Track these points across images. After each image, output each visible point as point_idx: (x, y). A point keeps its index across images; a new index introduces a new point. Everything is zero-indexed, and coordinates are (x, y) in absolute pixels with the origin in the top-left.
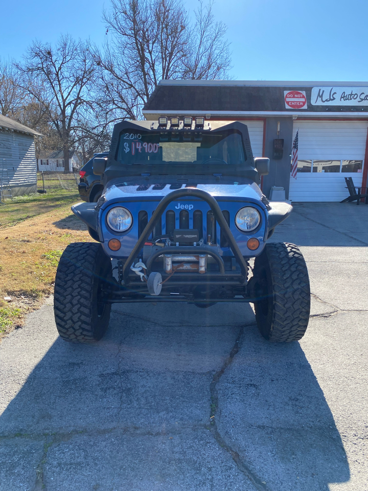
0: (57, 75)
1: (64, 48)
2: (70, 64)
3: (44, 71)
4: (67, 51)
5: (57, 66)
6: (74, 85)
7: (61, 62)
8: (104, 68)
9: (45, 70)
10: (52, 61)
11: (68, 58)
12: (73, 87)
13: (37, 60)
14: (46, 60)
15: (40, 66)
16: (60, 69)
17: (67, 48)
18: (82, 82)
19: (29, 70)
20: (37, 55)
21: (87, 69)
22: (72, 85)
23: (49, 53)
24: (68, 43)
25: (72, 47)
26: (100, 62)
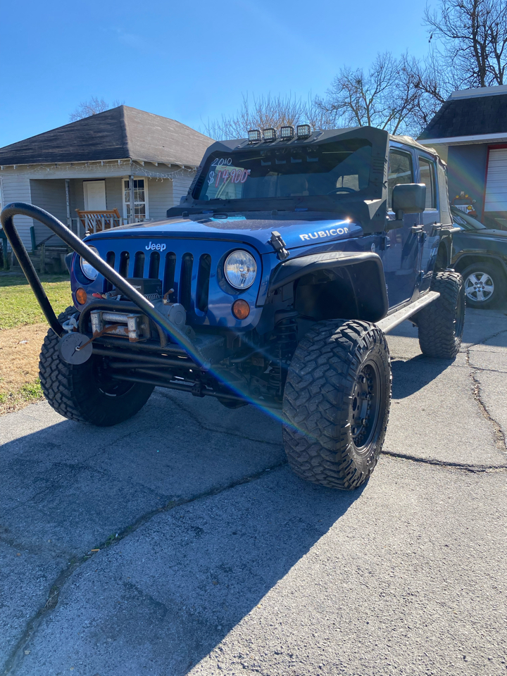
0: (368, 109)
1: (379, 72)
2: (386, 92)
3: (352, 107)
4: (383, 76)
5: (368, 97)
6: (389, 120)
7: (373, 92)
8: (423, 91)
9: (353, 105)
10: (362, 92)
11: (384, 85)
12: (386, 124)
13: (345, 93)
14: (356, 92)
15: (347, 100)
16: (371, 100)
17: (383, 72)
18: (401, 116)
19: (334, 107)
20: (344, 86)
21: (409, 97)
22: (385, 121)
23: (359, 82)
24: (386, 65)
25: (391, 69)
26: (418, 84)
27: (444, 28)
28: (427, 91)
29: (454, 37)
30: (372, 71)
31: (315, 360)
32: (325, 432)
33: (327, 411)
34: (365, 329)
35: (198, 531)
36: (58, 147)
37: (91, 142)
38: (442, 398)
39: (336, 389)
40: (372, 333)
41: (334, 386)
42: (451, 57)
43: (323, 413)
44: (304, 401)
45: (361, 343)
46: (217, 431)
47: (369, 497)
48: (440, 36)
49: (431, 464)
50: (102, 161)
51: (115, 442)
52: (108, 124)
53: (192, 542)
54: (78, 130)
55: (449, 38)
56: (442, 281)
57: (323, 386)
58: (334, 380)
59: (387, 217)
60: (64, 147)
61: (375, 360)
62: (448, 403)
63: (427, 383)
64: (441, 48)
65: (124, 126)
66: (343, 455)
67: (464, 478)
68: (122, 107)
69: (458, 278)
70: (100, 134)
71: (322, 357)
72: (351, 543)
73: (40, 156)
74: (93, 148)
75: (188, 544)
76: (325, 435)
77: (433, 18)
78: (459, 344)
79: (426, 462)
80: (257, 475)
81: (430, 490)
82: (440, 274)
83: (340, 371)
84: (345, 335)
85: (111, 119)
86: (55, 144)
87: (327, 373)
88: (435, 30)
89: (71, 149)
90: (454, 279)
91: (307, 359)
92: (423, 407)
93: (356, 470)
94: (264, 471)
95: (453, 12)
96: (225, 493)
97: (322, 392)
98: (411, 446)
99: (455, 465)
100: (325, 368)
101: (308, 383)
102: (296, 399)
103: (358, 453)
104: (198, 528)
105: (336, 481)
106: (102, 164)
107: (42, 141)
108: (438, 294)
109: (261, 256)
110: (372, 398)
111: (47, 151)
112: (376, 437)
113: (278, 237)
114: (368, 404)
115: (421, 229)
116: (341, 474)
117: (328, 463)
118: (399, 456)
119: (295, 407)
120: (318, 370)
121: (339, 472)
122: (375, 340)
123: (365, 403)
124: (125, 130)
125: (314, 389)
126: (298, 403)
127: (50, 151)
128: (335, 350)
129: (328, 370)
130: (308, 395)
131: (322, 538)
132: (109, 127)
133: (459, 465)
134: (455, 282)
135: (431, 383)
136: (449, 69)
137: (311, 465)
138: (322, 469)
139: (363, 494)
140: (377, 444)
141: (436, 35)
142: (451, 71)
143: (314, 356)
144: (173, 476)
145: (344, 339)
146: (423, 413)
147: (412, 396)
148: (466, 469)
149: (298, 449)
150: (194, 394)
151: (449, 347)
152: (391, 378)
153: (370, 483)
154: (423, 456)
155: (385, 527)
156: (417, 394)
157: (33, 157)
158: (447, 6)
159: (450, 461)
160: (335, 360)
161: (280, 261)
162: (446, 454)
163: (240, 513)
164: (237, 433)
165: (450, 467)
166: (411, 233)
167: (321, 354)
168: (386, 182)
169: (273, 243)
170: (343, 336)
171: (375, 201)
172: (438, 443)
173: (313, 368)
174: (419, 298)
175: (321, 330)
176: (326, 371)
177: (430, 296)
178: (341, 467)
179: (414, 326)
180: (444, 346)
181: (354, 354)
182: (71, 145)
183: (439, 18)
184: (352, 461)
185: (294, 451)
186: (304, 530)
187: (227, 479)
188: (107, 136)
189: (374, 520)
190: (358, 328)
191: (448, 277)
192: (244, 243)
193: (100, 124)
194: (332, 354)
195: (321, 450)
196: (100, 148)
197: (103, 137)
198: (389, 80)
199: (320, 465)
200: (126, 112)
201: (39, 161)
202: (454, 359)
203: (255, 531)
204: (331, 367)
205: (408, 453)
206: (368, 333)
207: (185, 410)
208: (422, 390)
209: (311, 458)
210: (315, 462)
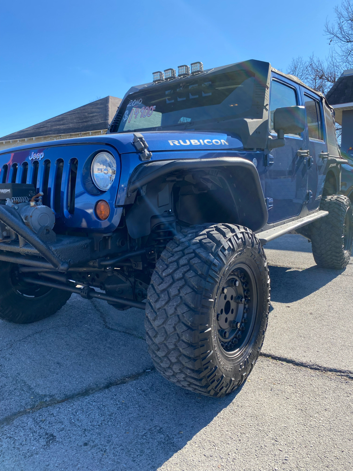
24: (299, 66)
25: (302, 69)
26: (322, 76)
27: (340, 36)
28: (328, 81)
29: (348, 42)
30: (289, 71)
31: (177, 261)
32: (183, 338)
33: (184, 315)
34: (233, 231)
35: (51, 438)
36: (63, 124)
37: (84, 120)
38: (330, 303)
39: (194, 291)
40: (240, 236)
41: (192, 288)
42: (345, 56)
43: (181, 316)
44: (163, 303)
45: (226, 244)
46: (117, 331)
47: (241, 404)
48: (337, 41)
49: (311, 368)
50: (90, 132)
51: (26, 338)
52: (98, 108)
53: (37, 454)
54: (78, 113)
55: (344, 42)
56: (331, 202)
57: (181, 288)
58: (193, 282)
59: (270, 137)
60: (67, 124)
61: (247, 262)
62: (335, 307)
63: (317, 289)
64: (339, 50)
65: (108, 108)
66: (204, 362)
67: (344, 386)
68: (108, 96)
69: (345, 200)
70: (91, 115)
71: (184, 258)
72: (207, 464)
73: (51, 131)
74: (86, 124)
75: (32, 455)
76: (183, 341)
77: (331, 30)
78: (348, 257)
79: (306, 367)
80: (136, 376)
81: (306, 399)
82: (329, 197)
83: (200, 272)
84: (209, 235)
85: (100, 105)
86: (62, 122)
87: (186, 275)
88: (333, 37)
89: (71, 125)
90: (342, 200)
91: (170, 260)
92: (311, 311)
93: (222, 377)
94: (144, 371)
95: (346, 24)
96: (97, 395)
97: (181, 295)
98: (293, 349)
99: (335, 371)
100: (185, 269)
101: (168, 284)
102: (156, 301)
103: (227, 358)
104: (52, 435)
105: (200, 389)
106: (90, 134)
107: (54, 122)
108: (326, 213)
109: (120, 155)
110: (248, 301)
111: (55, 127)
112: (253, 340)
113: (141, 138)
114: (245, 308)
115: (307, 153)
116: (204, 382)
117: (189, 371)
118: (280, 359)
119: (156, 310)
120: (178, 271)
121: (200, 380)
122: (244, 243)
123: (241, 306)
124: (108, 111)
125: (173, 291)
126: (158, 306)
127: (58, 127)
128: (198, 251)
129: (188, 271)
130: (167, 298)
131: (175, 455)
132: (98, 110)
133: (340, 372)
134: (343, 203)
135: (321, 289)
136: (344, 64)
137: (174, 372)
138: (183, 376)
139: (234, 400)
140: (253, 348)
141: (335, 41)
142: (346, 66)
143: (177, 257)
144: (57, 374)
145: (208, 240)
146: (310, 317)
147: (303, 300)
148: (347, 376)
149: (161, 354)
150: (83, 297)
151: (339, 259)
152: (269, 282)
153: (244, 388)
154: (304, 360)
155: (249, 444)
156: (307, 298)
157: (46, 131)
158: (341, 21)
159: (331, 367)
160: (195, 261)
161: (141, 163)
162: (327, 358)
163: (102, 418)
164: (135, 333)
165: (330, 373)
166: (297, 155)
167: (184, 255)
168: (267, 105)
169: (136, 144)
170: (208, 237)
171: (255, 120)
172: (321, 346)
173: (174, 269)
174: (308, 215)
175: (188, 232)
176: (186, 272)
177: (319, 214)
178: (202, 375)
179: (309, 241)
180: (334, 258)
181: (216, 255)
182: (72, 123)
183: (336, 29)
184: (216, 368)
185: (157, 356)
186: (160, 443)
187: (105, 379)
188: (96, 116)
189: (239, 434)
190: (224, 230)
191: (336, 199)
192: (107, 144)
193: (93, 108)
194: (193, 255)
195: (180, 356)
196: (90, 123)
197: (93, 116)
198: (301, 76)
199: (182, 372)
200: (110, 100)
201: (49, 134)
202: (344, 269)
203: (109, 442)
204: (191, 268)
205: (289, 356)
206: (236, 235)
207: (98, 310)
208: (312, 295)
209: (172, 364)
210: (176, 368)
